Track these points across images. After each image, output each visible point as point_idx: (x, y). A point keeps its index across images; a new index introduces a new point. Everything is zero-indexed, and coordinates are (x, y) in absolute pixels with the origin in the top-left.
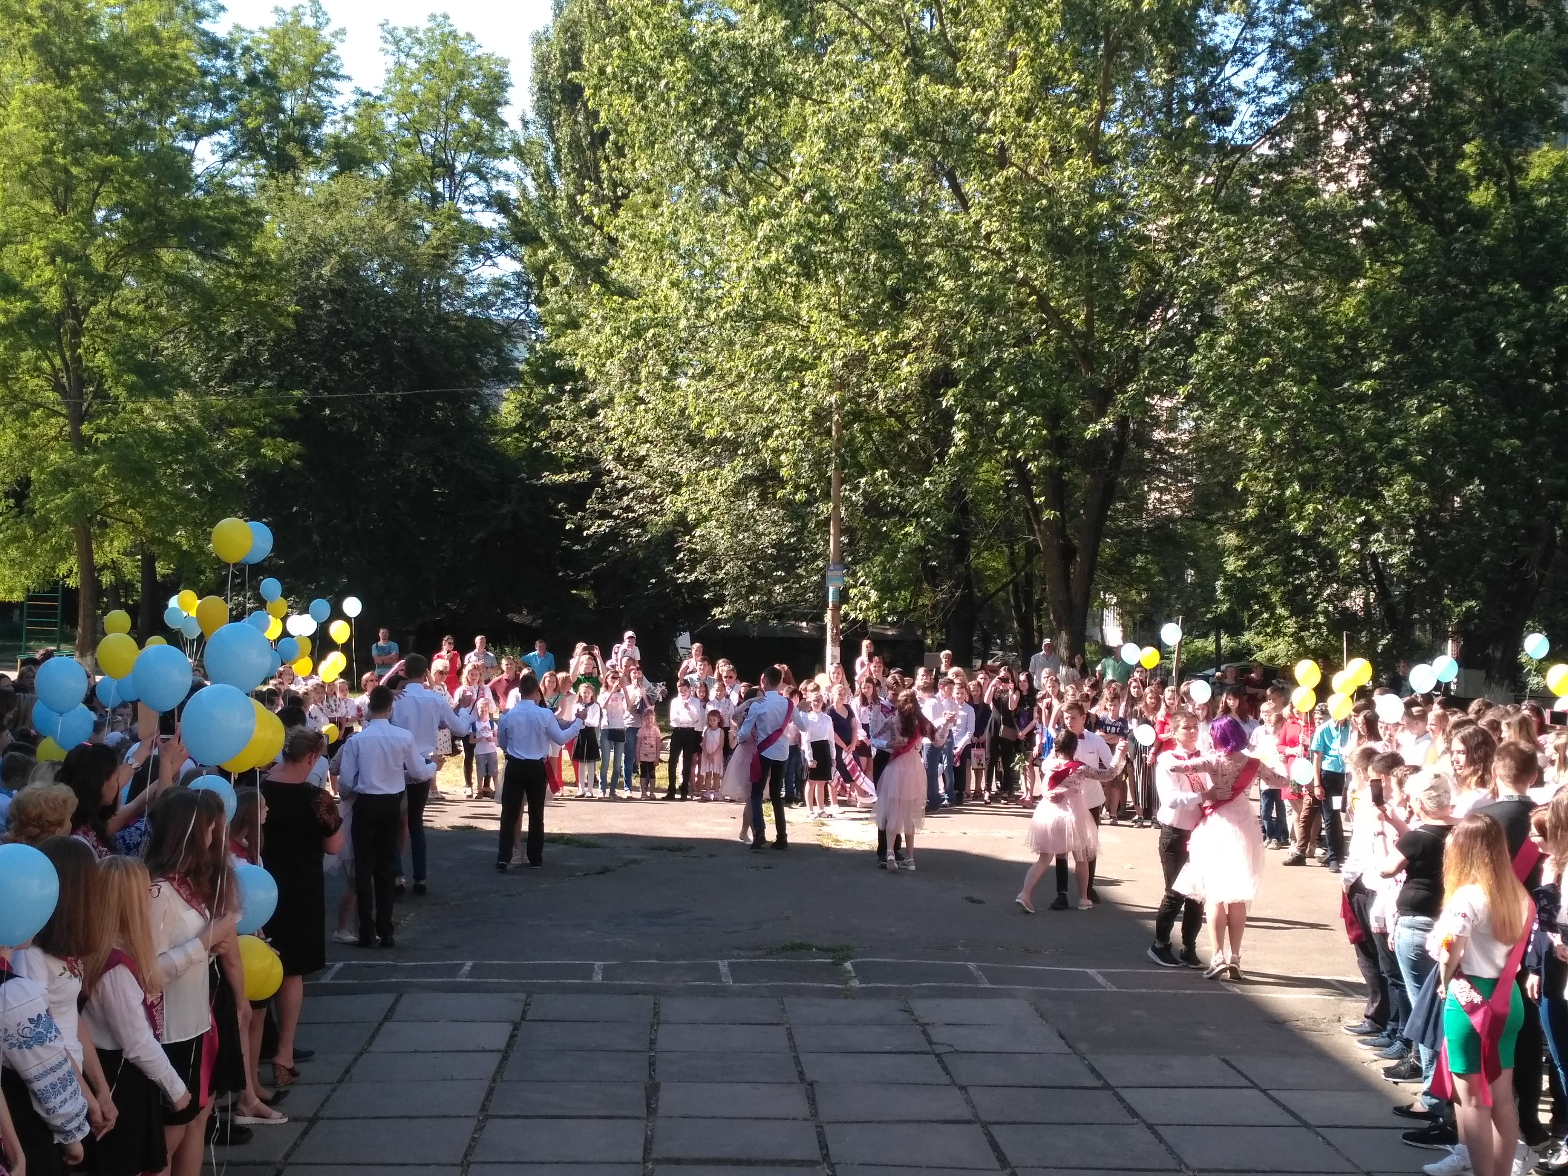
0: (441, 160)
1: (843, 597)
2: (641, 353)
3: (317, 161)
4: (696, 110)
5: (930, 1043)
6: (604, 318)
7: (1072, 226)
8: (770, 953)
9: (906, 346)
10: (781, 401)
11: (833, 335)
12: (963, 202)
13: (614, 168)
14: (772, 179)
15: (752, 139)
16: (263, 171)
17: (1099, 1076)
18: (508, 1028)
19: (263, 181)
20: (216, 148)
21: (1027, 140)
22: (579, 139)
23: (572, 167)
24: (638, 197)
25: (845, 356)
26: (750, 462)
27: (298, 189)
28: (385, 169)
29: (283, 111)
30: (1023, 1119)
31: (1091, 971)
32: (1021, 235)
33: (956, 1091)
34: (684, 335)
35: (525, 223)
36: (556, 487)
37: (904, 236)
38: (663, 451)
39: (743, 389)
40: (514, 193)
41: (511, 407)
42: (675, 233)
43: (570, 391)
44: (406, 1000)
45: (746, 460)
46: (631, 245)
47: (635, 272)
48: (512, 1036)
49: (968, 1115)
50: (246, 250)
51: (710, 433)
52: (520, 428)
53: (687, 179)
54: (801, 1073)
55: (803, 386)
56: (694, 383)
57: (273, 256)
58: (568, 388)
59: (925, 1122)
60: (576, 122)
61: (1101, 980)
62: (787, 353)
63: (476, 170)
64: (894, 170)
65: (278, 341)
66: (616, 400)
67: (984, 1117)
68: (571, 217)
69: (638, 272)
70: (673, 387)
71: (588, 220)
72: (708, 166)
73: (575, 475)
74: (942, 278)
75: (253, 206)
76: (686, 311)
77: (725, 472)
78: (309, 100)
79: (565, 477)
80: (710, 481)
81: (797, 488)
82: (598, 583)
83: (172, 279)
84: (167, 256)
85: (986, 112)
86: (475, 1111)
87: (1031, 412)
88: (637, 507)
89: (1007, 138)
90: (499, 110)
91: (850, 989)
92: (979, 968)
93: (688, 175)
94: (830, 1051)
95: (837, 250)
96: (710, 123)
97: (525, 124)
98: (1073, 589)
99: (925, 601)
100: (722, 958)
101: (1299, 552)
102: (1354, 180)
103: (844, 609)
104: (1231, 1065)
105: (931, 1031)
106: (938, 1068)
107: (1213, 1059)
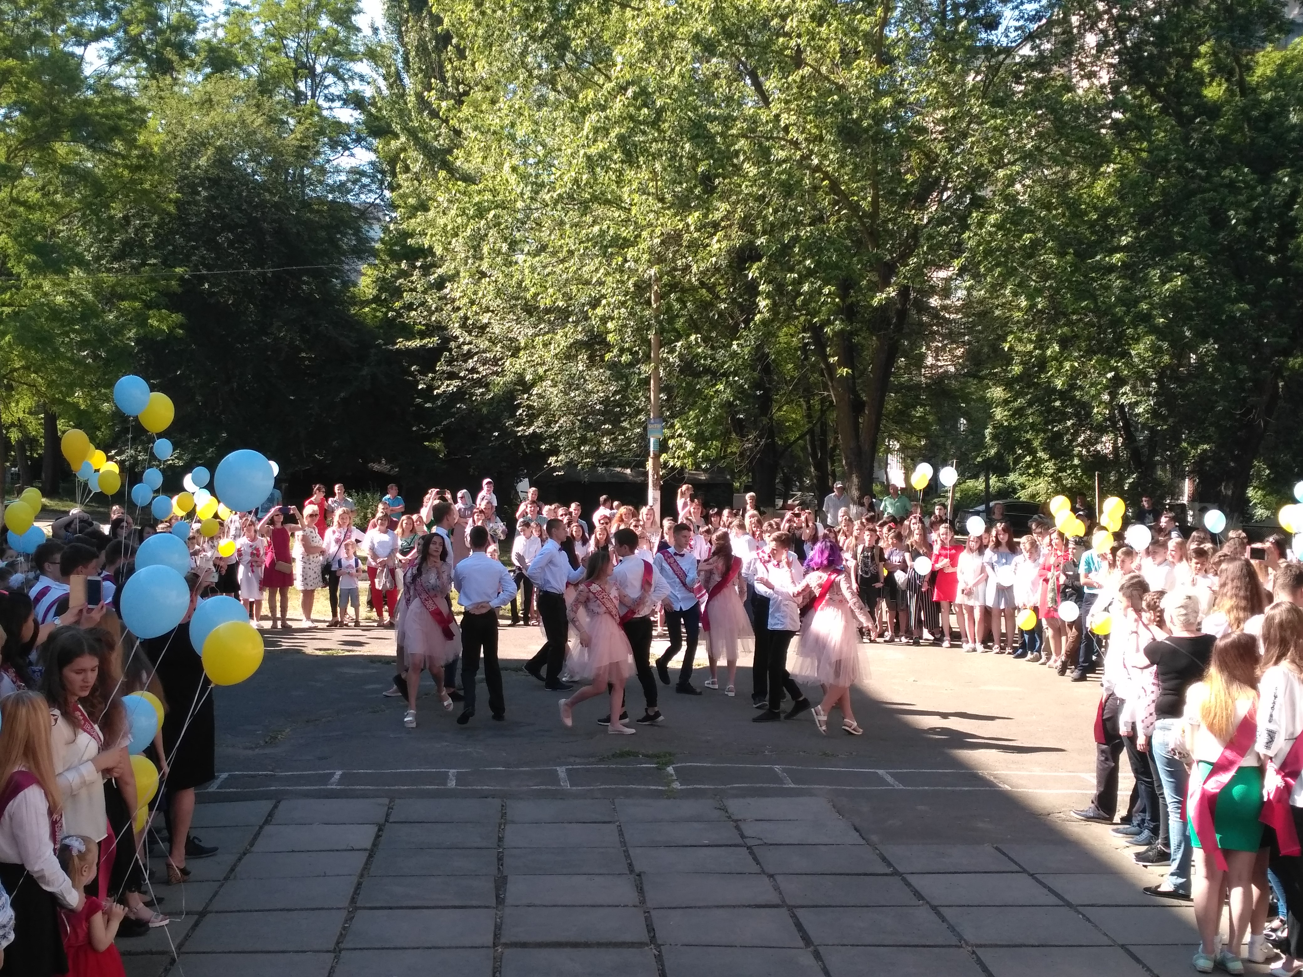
0: (303, 63)
1: (663, 447)
2: (483, 232)
3: (192, 65)
4: (528, 17)
5: (742, 836)
6: (450, 201)
7: (860, 119)
8: (602, 760)
9: (716, 226)
10: (607, 274)
11: (652, 216)
12: (764, 98)
13: (455, 69)
14: (596, 78)
15: (579, 42)
16: (144, 73)
17: (889, 864)
18: (373, 829)
19: (146, 82)
20: (103, 53)
21: (820, 43)
22: (425, 42)
23: (420, 68)
24: (477, 94)
25: (662, 234)
26: (580, 329)
27: (176, 89)
28: (254, 70)
29: (161, 19)
30: (823, 903)
31: (881, 772)
32: (816, 127)
33: (766, 879)
34: (520, 216)
35: (376, 118)
36: (409, 352)
37: (714, 128)
38: (503, 319)
39: (573, 264)
40: (368, 92)
41: (369, 280)
42: (513, 125)
43: (421, 267)
44: (283, 805)
45: (576, 327)
46: (473, 136)
47: (477, 160)
48: (378, 836)
49: (776, 900)
50: (131, 143)
51: (544, 302)
52: (376, 299)
53: (521, 78)
54: (630, 865)
55: (626, 261)
56: (529, 258)
57: (156, 149)
58: (418, 264)
59: (739, 906)
60: (422, 28)
61: (890, 779)
62: (611, 233)
63: (334, 71)
64: (704, 69)
65: (160, 225)
66: (462, 275)
67: (790, 902)
68: (420, 112)
69: (480, 160)
70: (511, 263)
71: (434, 114)
72: (540, 66)
73: (425, 341)
74: (746, 165)
75: (137, 104)
76: (522, 194)
77: (558, 337)
78: (184, 10)
79: (416, 343)
80: (546, 345)
81: (622, 351)
82: (448, 435)
83: (66, 169)
84: (61, 149)
85: (784, 18)
86: (345, 902)
87: (826, 283)
88: (481, 369)
89: (803, 41)
90: (354, 18)
91: (672, 791)
92: (784, 770)
93: (522, 75)
94: (655, 845)
95: (655, 140)
96: (541, 27)
97: (375, 30)
98: (862, 438)
99: (734, 450)
100: (560, 765)
101: (1058, 403)
102: (1105, 77)
103: (664, 457)
104: (1004, 854)
105: (743, 826)
106: (750, 859)
107: (987, 847)
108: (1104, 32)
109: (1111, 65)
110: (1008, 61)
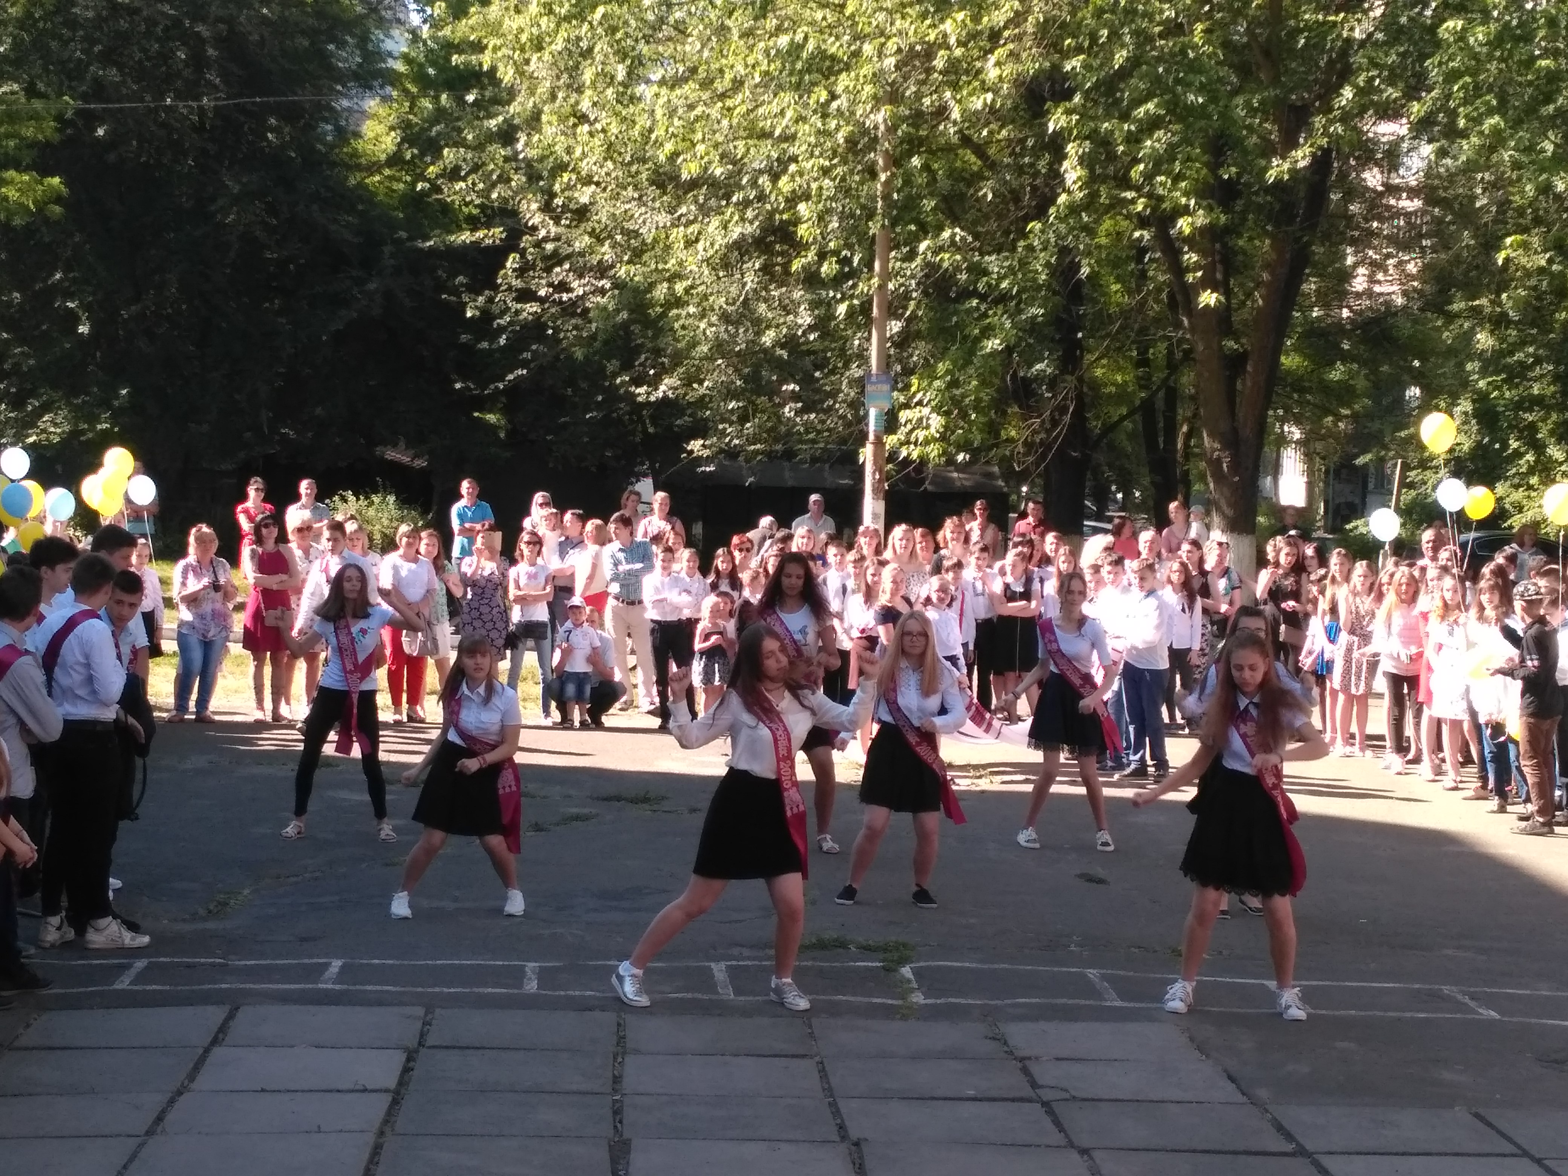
1: (891, 423)
2: (584, 44)
5: (1034, 1085)
9: (995, 36)
10: (801, 119)
11: (881, 17)
17: (1289, 1137)
18: (400, 1057)
25: (899, 50)
26: (750, 214)
33: (1075, 1156)
34: (650, 17)
36: (451, 252)
38: (616, 197)
39: (740, 102)
41: (381, 128)
43: (474, 103)
44: (245, 1014)
45: (743, 212)
48: (407, 1070)
51: (689, 170)
52: (395, 160)
54: (841, 1127)
55: (833, 97)
56: (664, 91)
58: (470, 98)
62: (811, 46)
66: (544, 118)
70: (632, 98)
73: (480, 234)
77: (712, 228)
79: (465, 237)
80: (690, 243)
81: (822, 256)
82: (513, 401)
87: (1187, 140)
88: (575, 284)
91: (911, 1007)
92: (1104, 977)
94: (883, 1096)
98: (1241, 413)
99: (1013, 433)
100: (717, 960)
103: (891, 440)
104: (1489, 1125)
105: (1035, 1069)
106: (1047, 1123)
107: (1460, 1113)
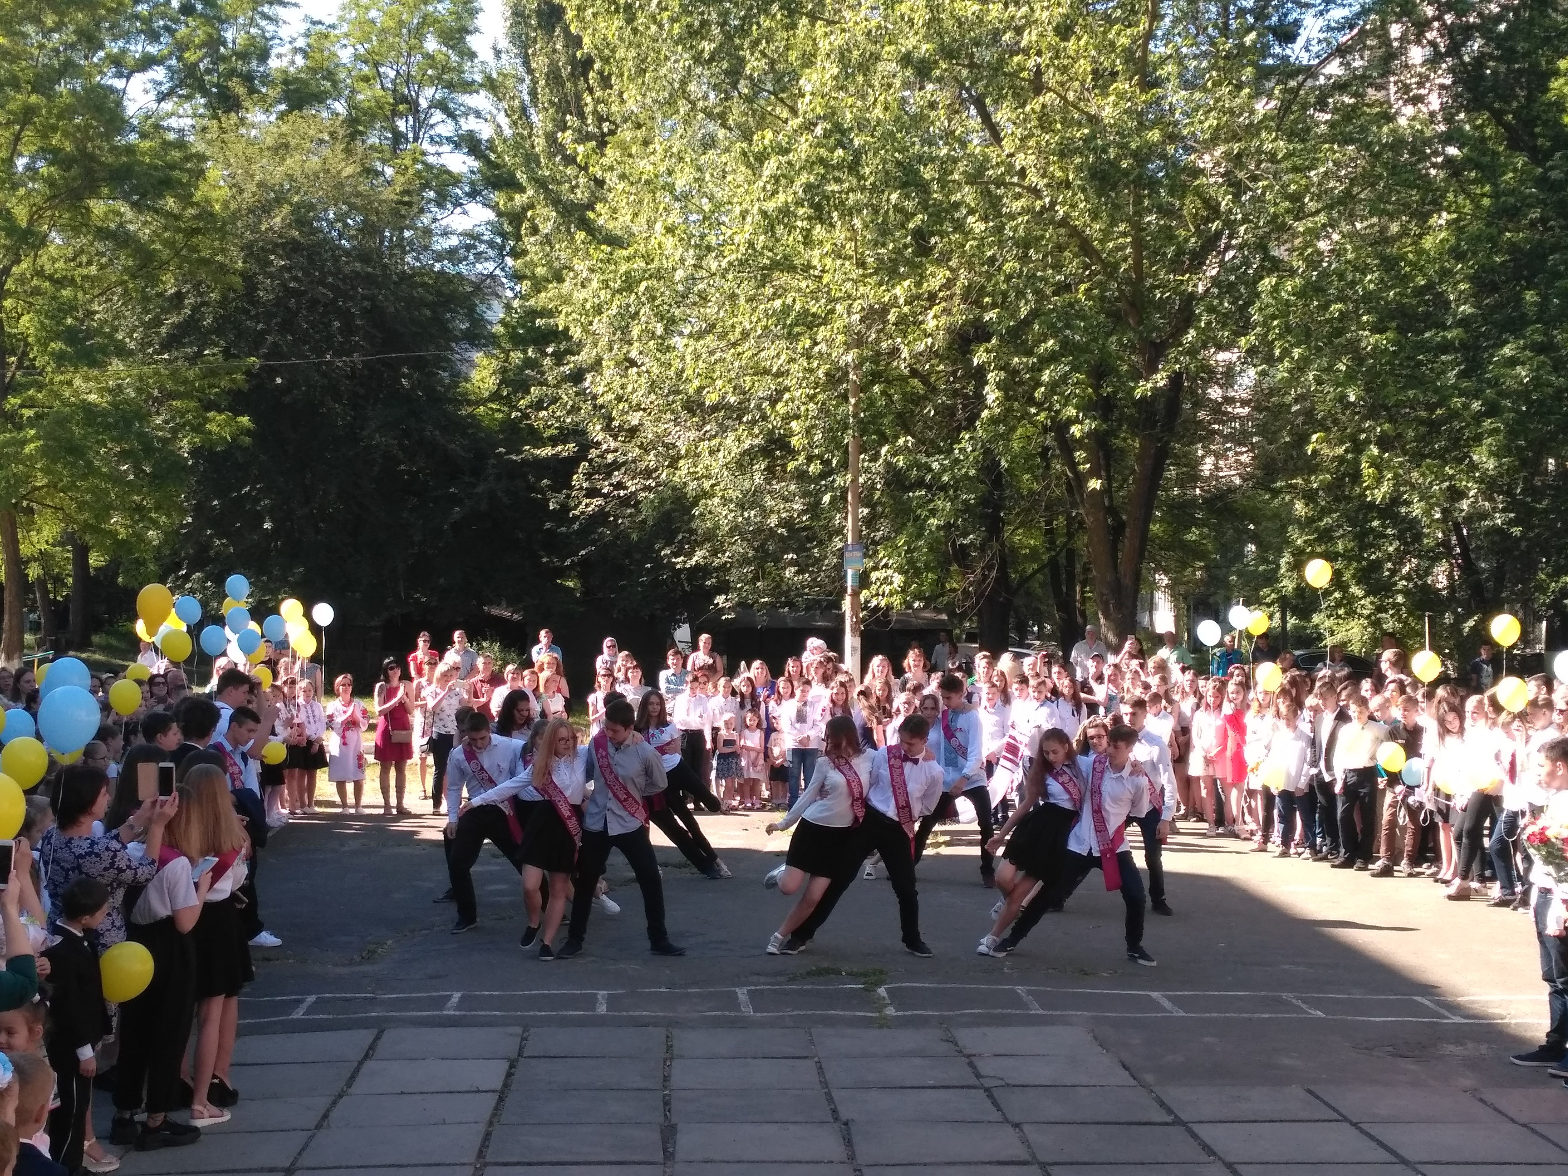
0: (403, 95)
1: (864, 580)
2: (632, 309)
3: (264, 98)
4: (694, 34)
5: (978, 1076)
6: (592, 270)
7: (1118, 158)
8: (793, 979)
9: (932, 297)
10: (792, 360)
11: (849, 285)
12: (995, 133)
13: (598, 101)
14: (778, 110)
15: (754, 65)
16: (201, 111)
17: (1170, 1111)
18: (504, 1065)
19: (205, 122)
20: (149, 86)
21: (1066, 62)
22: (559, 69)
23: (551, 102)
24: (626, 134)
25: (863, 309)
26: (756, 431)
27: (243, 131)
28: (340, 107)
29: (224, 43)
30: (1086, 1159)
31: (1154, 994)
32: (1061, 168)
33: (1010, 1130)
34: (680, 288)
35: (497, 166)
36: (538, 460)
37: (928, 173)
38: (658, 420)
39: (747, 348)
40: (485, 132)
41: (485, 373)
42: (670, 173)
43: (552, 354)
44: (387, 1036)
45: (751, 429)
46: (620, 187)
47: (625, 217)
48: (509, 1075)
49: (1025, 1156)
50: (186, 200)
51: (711, 399)
52: (495, 396)
53: (682, 111)
54: (834, 1111)
55: (816, 344)
56: (692, 342)
57: (217, 207)
58: (550, 350)
59: (976, 1163)
60: (554, 51)
61: (1167, 1004)
62: (797, 307)
63: (442, 106)
64: (916, 99)
65: (223, 302)
66: (604, 363)
67: (1042, 1157)
68: (551, 156)
69: (629, 217)
70: (668, 347)
71: (570, 160)
72: (706, 98)
73: (559, 448)
74: (971, 219)
75: (194, 151)
76: (682, 260)
77: (728, 441)
78: (253, 31)
79: (547, 452)
80: (712, 452)
81: (810, 459)
82: (584, 569)
83: (103, 234)
84: (98, 207)
85: (1019, 31)
86: (470, 1157)
87: (1075, 369)
88: (629, 484)
89: (1042, 60)
90: (468, 38)
91: (886, 1017)
93: (683, 107)
94: (865, 1087)
95: (851, 190)
96: (707, 47)
97: (498, 53)
98: (1121, 568)
99: (955, 585)
100: (740, 985)
101: (1375, 523)
102: (1435, 102)
103: (864, 594)
104: (1317, 1097)
105: (979, 1064)
106: (988, 1104)
107: (1296, 1091)
108: (1433, 44)
109: (1442, 87)
110: (1309, 83)
